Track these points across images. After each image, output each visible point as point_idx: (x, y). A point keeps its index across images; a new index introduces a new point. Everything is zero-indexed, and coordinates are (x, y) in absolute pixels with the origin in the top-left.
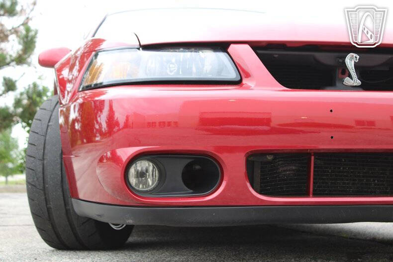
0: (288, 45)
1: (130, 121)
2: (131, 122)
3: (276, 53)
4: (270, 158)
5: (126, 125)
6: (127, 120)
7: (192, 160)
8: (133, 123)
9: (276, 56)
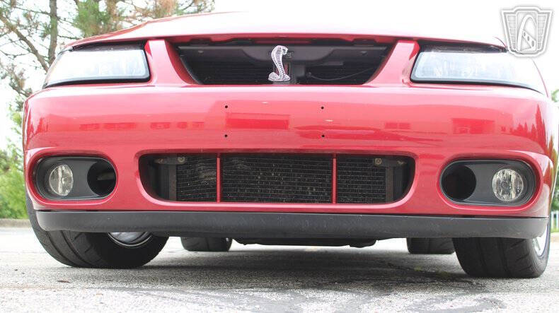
0: (213, 39)
1: (45, 123)
2: (45, 125)
3: (201, 49)
4: (181, 160)
5: (40, 129)
6: (41, 123)
7: (94, 163)
8: (47, 126)
9: (201, 52)
